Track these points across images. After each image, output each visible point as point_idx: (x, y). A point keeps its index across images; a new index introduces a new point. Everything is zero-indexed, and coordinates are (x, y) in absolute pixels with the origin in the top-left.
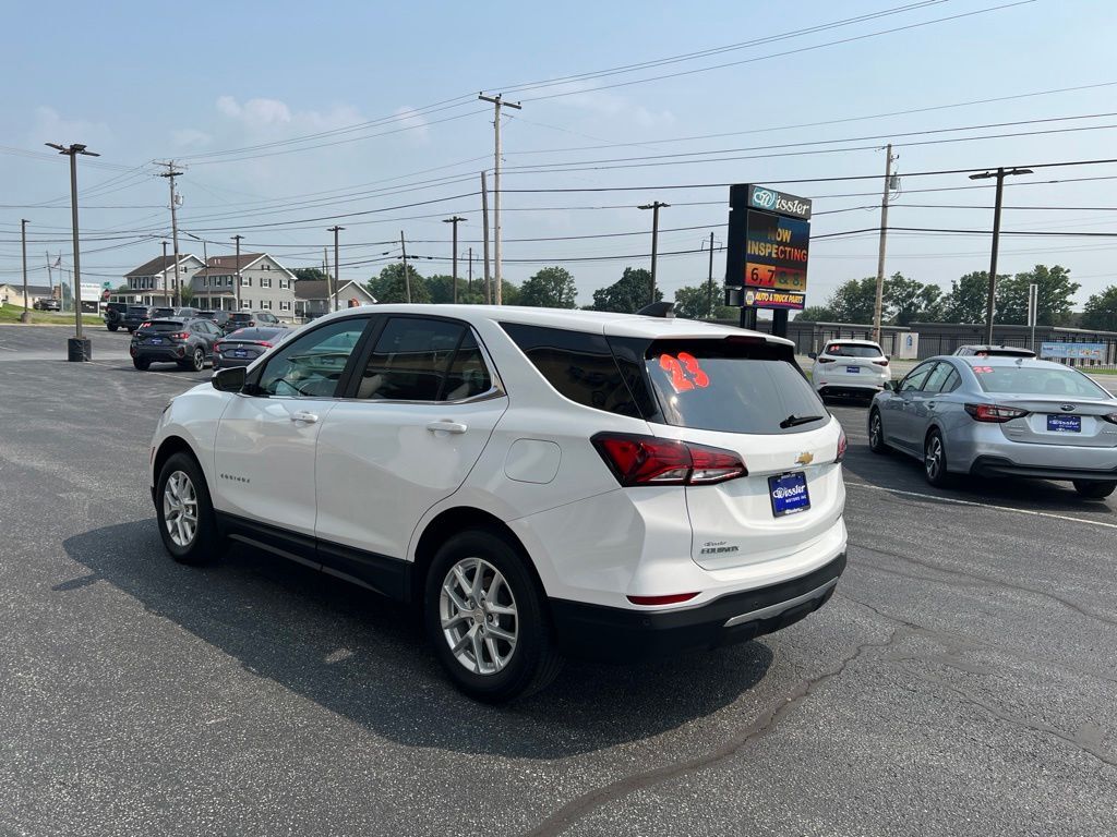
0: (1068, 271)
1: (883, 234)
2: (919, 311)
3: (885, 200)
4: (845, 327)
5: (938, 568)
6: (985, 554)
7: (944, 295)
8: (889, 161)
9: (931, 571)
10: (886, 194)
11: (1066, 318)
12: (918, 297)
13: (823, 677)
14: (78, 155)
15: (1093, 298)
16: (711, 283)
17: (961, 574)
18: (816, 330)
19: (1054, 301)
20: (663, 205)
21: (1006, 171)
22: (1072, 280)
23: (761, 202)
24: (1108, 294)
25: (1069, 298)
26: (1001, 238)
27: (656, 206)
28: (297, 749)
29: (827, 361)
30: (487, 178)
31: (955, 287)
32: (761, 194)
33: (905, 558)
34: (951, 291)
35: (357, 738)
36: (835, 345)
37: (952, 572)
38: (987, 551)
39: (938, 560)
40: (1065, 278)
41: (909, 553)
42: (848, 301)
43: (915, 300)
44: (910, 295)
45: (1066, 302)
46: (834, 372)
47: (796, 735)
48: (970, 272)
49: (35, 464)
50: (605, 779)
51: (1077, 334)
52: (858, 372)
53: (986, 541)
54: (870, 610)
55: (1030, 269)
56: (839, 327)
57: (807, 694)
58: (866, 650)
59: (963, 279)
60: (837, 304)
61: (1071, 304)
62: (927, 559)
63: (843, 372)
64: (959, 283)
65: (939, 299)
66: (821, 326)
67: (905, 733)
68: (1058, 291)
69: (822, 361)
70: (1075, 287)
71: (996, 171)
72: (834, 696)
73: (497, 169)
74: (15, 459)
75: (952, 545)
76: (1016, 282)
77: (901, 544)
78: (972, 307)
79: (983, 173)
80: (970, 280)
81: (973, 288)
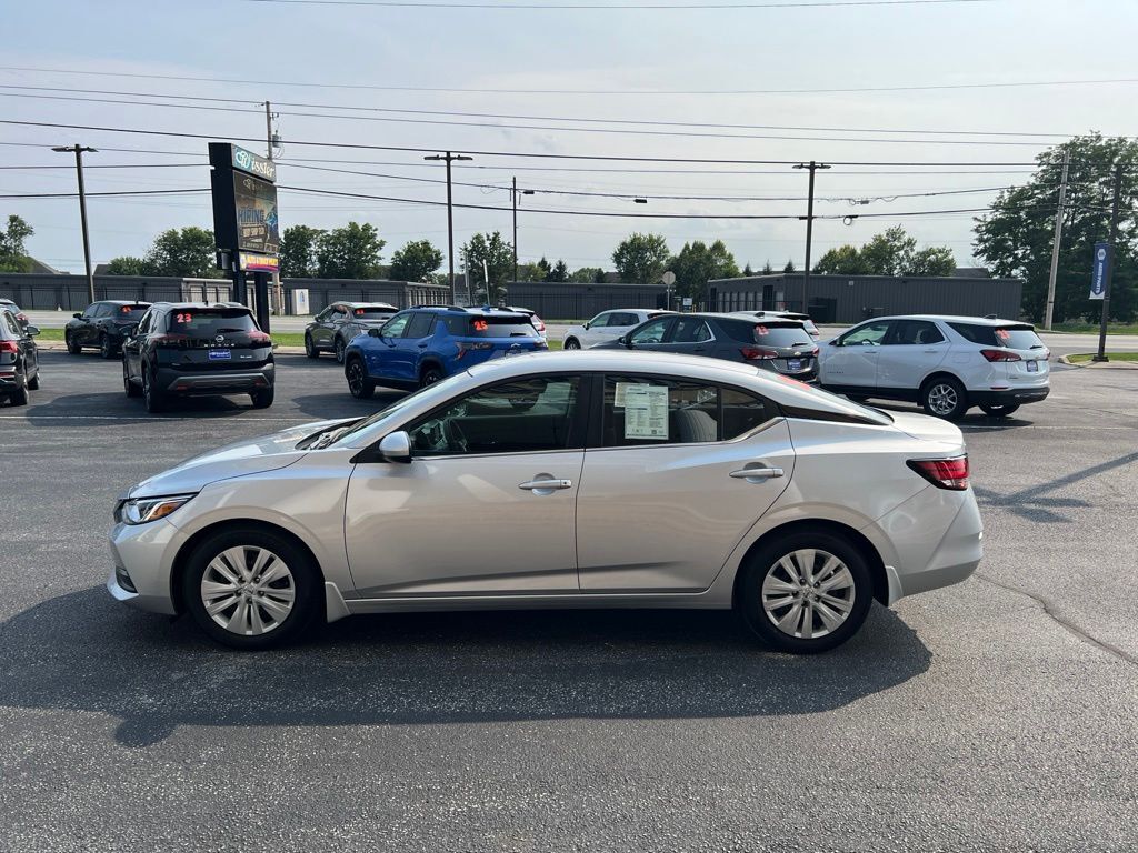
4: (209, 283)
8: (269, 118)
10: (270, 152)
15: (397, 254)
18: (183, 286)
19: (366, 256)
20: (88, 149)
21: (452, 155)
22: (378, 239)
23: (242, 163)
24: (409, 250)
25: (378, 254)
32: (240, 154)
40: (373, 235)
42: (170, 251)
45: (375, 257)
48: (291, 226)
51: (419, 287)
55: (345, 226)
56: (204, 283)
59: (286, 232)
60: (158, 256)
61: (380, 258)
66: (188, 282)
68: (368, 246)
70: (382, 243)
71: (445, 155)
76: (333, 237)
78: (297, 259)
79: (435, 154)
80: (292, 234)
81: (296, 242)
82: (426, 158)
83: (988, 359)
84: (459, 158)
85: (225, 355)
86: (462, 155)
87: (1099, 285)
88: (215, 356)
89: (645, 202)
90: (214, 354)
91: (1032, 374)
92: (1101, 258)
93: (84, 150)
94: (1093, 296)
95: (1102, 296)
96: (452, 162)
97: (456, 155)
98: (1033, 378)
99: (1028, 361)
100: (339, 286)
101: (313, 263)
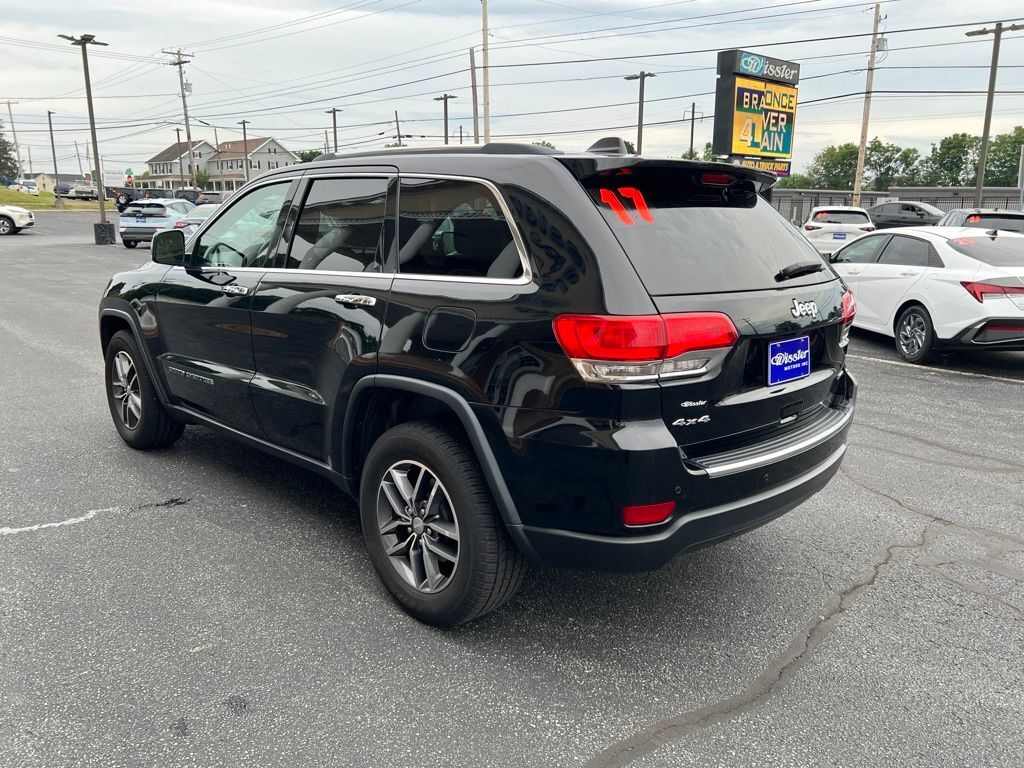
1: (868, 98)
2: (896, 175)
3: (871, 62)
4: (823, 193)
5: (956, 450)
6: (1005, 434)
7: (923, 158)
8: (877, 21)
9: (950, 454)
10: (873, 57)
12: (895, 162)
13: (855, 587)
14: (88, 46)
16: (692, 154)
17: (984, 458)
20: (650, 74)
21: (1004, 25)
23: (749, 68)
26: (996, 97)
27: (643, 76)
28: (284, 686)
29: (813, 228)
30: (476, 54)
31: (934, 149)
32: (749, 59)
33: (921, 440)
34: (930, 155)
35: (350, 672)
36: (822, 212)
37: (973, 455)
38: (1006, 429)
39: (955, 441)
41: (921, 433)
42: (826, 168)
43: (892, 164)
44: (888, 160)
46: (819, 240)
47: (839, 665)
48: (949, 134)
49: (52, 348)
50: (627, 727)
52: (844, 238)
53: (1002, 418)
54: (893, 503)
55: (1011, 131)
57: (842, 610)
58: (896, 552)
59: (943, 143)
60: (816, 171)
62: (944, 440)
63: (829, 239)
64: (938, 146)
65: (916, 163)
67: (961, 663)
69: (807, 228)
72: (871, 613)
73: (485, 44)
74: (34, 343)
75: (966, 424)
76: (995, 144)
77: (912, 422)
78: (950, 170)
79: (980, 28)
80: (950, 143)
81: (952, 150)
82: (968, 34)
84: (1014, 28)
86: (1017, 23)
93: (647, 75)
96: (1004, 35)
97: (1009, 24)
100: (951, 194)
101: (967, 174)
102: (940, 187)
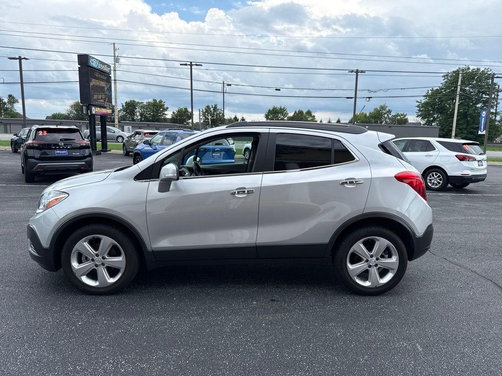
0: (164, 102)
3: (115, 67)
7: (119, 109)
11: (165, 120)
19: (160, 113)
20: (25, 59)
22: (165, 106)
23: (94, 65)
25: (166, 113)
26: (193, 91)
31: (123, 106)
32: (93, 60)
34: (122, 108)
40: (164, 105)
45: (164, 114)
48: (128, 100)
55: (151, 101)
59: (126, 103)
61: (166, 115)
64: (124, 104)
68: (161, 109)
70: (167, 108)
76: (146, 105)
78: (131, 115)
80: (129, 104)
81: (130, 107)
83: (459, 159)
85: (64, 153)
87: (482, 127)
88: (59, 153)
89: (279, 90)
90: (58, 152)
91: (480, 167)
92: (484, 116)
93: (23, 59)
94: (480, 133)
95: (484, 133)
98: (481, 170)
99: (479, 161)
100: (146, 125)
101: (138, 116)
102: (128, 121)
